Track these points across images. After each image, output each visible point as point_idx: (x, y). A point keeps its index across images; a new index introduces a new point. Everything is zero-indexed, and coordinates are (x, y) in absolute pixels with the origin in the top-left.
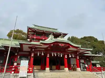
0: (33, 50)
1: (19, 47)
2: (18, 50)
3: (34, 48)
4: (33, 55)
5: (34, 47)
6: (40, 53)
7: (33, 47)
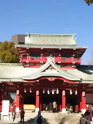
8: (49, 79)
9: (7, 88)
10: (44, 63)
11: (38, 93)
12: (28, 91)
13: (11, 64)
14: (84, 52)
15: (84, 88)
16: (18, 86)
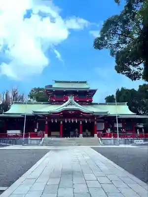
4: (47, 123)
8: (70, 112)
9: (38, 119)
10: (66, 101)
11: (61, 123)
12: (54, 122)
13: (42, 103)
14: (94, 93)
15: (95, 118)
16: (47, 118)
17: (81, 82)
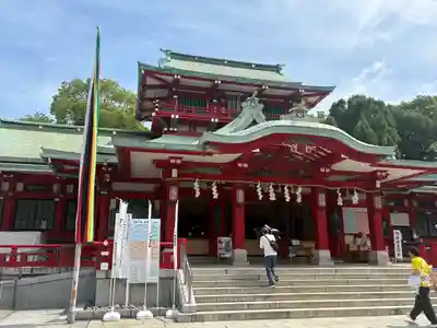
0: (175, 173)
1: (114, 160)
2: (108, 176)
3: (176, 166)
5: (179, 161)
6: (205, 187)
7: (172, 161)
15: (378, 184)
17: (260, 67)
